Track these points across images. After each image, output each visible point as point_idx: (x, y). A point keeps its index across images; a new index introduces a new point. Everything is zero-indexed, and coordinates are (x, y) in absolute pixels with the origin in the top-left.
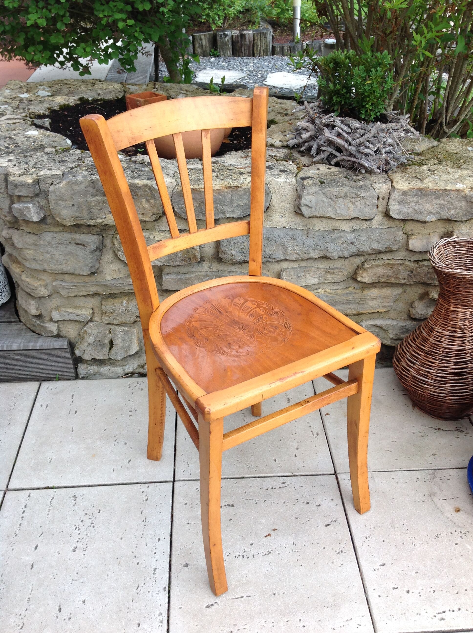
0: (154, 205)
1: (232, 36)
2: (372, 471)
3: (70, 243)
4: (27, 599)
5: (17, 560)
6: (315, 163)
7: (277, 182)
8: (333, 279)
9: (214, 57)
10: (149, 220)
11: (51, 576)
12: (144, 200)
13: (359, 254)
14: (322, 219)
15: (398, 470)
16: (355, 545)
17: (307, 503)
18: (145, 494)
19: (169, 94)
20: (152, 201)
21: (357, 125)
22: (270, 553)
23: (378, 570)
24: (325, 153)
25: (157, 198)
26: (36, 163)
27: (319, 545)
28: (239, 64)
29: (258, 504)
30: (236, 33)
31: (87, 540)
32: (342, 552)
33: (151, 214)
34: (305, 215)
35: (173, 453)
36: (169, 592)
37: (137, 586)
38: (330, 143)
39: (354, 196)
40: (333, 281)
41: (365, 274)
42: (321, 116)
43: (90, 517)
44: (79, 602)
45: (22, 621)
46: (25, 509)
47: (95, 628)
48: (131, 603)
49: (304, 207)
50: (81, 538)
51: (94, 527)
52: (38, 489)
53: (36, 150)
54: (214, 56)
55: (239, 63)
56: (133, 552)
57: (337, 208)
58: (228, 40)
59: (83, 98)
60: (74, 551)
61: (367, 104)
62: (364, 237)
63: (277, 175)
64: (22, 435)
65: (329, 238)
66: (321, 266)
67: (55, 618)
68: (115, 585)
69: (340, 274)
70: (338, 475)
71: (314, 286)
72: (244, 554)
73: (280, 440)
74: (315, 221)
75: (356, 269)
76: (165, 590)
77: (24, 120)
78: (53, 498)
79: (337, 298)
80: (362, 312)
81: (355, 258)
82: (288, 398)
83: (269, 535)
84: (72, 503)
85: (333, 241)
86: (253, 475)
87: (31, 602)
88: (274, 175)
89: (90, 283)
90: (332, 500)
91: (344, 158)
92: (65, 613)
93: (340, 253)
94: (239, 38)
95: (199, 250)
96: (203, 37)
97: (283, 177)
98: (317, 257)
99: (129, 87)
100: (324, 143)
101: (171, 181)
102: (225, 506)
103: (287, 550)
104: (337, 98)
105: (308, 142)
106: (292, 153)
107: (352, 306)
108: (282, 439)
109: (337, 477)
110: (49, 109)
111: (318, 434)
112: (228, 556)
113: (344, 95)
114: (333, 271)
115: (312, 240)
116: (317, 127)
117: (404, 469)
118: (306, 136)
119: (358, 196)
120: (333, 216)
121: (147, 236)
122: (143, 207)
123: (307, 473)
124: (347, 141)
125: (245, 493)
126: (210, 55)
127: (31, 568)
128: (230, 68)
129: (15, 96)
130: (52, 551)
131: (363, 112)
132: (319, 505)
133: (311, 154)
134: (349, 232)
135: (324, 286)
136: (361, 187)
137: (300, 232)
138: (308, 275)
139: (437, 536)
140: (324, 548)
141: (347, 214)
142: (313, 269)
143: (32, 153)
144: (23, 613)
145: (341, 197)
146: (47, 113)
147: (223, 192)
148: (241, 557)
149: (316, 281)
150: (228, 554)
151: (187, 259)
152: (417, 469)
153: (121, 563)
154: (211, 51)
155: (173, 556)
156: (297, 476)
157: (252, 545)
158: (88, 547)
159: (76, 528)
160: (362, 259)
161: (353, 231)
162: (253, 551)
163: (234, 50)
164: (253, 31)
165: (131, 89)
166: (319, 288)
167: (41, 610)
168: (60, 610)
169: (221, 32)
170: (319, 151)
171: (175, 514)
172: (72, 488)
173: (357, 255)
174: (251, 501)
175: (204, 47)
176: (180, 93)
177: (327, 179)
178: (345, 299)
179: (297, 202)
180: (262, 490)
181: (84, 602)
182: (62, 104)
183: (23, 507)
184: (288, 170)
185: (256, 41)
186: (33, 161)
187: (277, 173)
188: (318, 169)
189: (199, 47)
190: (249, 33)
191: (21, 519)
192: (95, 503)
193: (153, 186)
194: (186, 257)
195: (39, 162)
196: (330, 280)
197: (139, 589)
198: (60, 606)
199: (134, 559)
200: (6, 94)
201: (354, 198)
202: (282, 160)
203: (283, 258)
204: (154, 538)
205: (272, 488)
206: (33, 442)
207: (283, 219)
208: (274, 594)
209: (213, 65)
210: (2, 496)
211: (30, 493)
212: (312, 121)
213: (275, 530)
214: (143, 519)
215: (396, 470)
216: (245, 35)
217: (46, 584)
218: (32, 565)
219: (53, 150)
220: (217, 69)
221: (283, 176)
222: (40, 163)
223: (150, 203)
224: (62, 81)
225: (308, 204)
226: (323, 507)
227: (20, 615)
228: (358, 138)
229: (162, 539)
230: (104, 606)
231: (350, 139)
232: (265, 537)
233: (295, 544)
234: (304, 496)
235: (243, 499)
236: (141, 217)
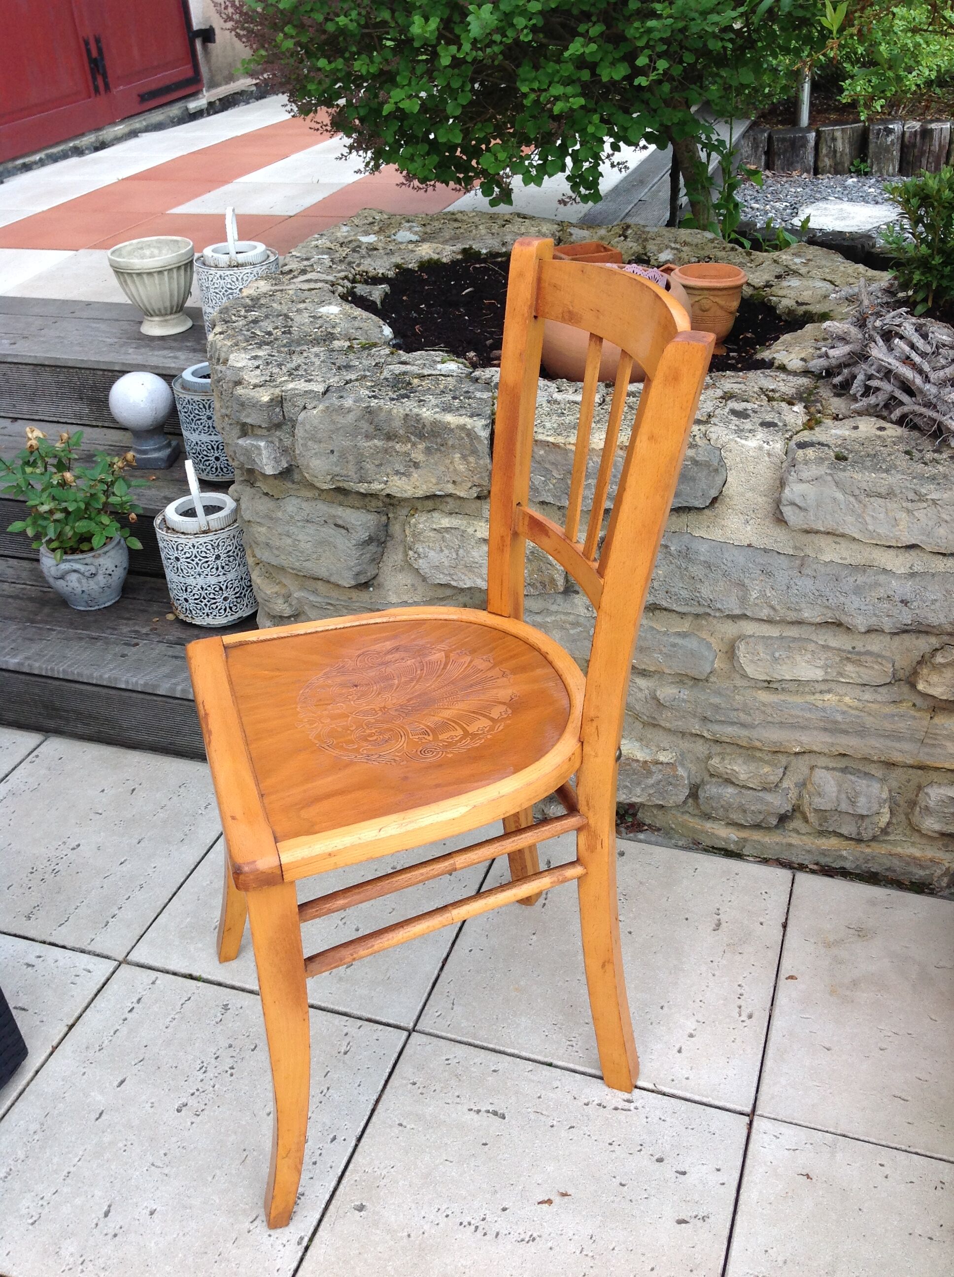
0: (476, 468)
1: (904, 133)
2: (839, 1132)
3: (325, 522)
4: (65, 1173)
5: (81, 1095)
6: (860, 413)
7: (743, 446)
8: (860, 677)
9: (857, 176)
10: (465, 496)
11: (121, 1145)
12: (458, 455)
13: (920, 630)
14: (838, 539)
15: (904, 1147)
17: (660, 1160)
18: (348, 1039)
19: (644, 248)
20: (471, 459)
21: (944, 337)
22: (534, 1239)
24: (879, 394)
25: (481, 455)
26: (299, 366)
27: (643, 1259)
29: (554, 1128)
30: (914, 127)
31: (209, 1096)
33: (470, 485)
34: (790, 523)
35: (436, 972)
36: (307, 1248)
37: (254, 1216)
38: (888, 374)
39: (911, 495)
40: (859, 681)
41: (935, 678)
42: (884, 312)
43: (234, 1054)
44: (145, 1211)
45: (40, 1211)
46: (136, 1006)
47: (148, 1269)
48: (229, 1245)
49: (789, 508)
50: (201, 1090)
51: (232, 1075)
52: (175, 974)
53: (316, 342)
54: (859, 173)
57: (868, 519)
58: (892, 140)
59: (471, 248)
60: (179, 1111)
62: (934, 592)
63: (750, 431)
64: (193, 867)
65: (849, 582)
66: (833, 643)
67: (93, 1225)
68: (217, 1201)
69: (876, 667)
70: (756, 1118)
71: (816, 685)
72: (482, 1225)
73: (662, 1008)
74: (823, 542)
75: (919, 663)
76: (299, 1243)
77: (332, 285)
78: (189, 999)
79: (869, 721)
80: (928, 763)
81: (917, 638)
82: (719, 920)
83: (549, 1202)
84: (216, 1016)
85: (858, 590)
86: (571, 1066)
87: (68, 1181)
88: (742, 431)
89: (357, 604)
90: (718, 1170)
91: (916, 407)
92: (111, 1225)
93: (873, 621)
94: (919, 137)
96: (838, 134)
97: (758, 437)
98: (818, 620)
99: (572, 231)
100: (878, 372)
102: (488, 1112)
103: (572, 1247)
104: (923, 274)
105: (847, 366)
106: (816, 388)
107: (906, 746)
108: (666, 1005)
109: (750, 1124)
110: (397, 266)
111: (750, 1017)
112: (447, 1216)
113: (937, 270)
114: (858, 658)
115: (809, 582)
116: (867, 335)
117: (919, 1151)
118: (838, 352)
119: (921, 498)
120: (857, 536)
121: (463, 528)
122: (455, 470)
123: (688, 1095)
124: (921, 372)
125: (540, 1097)
126: (850, 172)
127: (97, 1119)
128: (880, 201)
129: (353, 238)
130: (144, 1097)
132: (684, 1173)
133: (852, 392)
134: (900, 577)
135: (842, 690)
136: (933, 478)
137: (784, 562)
138: (798, 658)
140: (652, 1269)
141: (891, 535)
142: (811, 647)
143: (305, 347)
144: (48, 1195)
145: (880, 496)
146: (391, 274)
148: (473, 1228)
149: (819, 674)
150: (449, 1213)
151: (538, 585)
153: (247, 1161)
154: (852, 164)
155: (345, 1180)
156: (664, 1093)
157: (504, 1209)
158: (205, 1112)
159: (201, 1068)
160: (934, 641)
161: (913, 575)
162: (501, 1224)
163: (904, 165)
165: (574, 237)
166: (829, 691)
167: (78, 1201)
168: (106, 1214)
169: (879, 124)
170: (868, 391)
171: (384, 1097)
172: (228, 990)
173: (920, 632)
174: (543, 1118)
175: (838, 155)
176: (667, 247)
177: (857, 452)
178: (888, 726)
179: (776, 495)
180: (575, 1102)
181: (152, 1213)
182: (426, 258)
183: (135, 1000)
184: (780, 424)
186: (297, 360)
187: (751, 427)
188: (856, 428)
189: (827, 155)
190: (943, 127)
191: (121, 1022)
192: (255, 1029)
193: (476, 429)
194: (536, 579)
195: (306, 364)
196: (852, 678)
197: (256, 1223)
198: (110, 1206)
200: (339, 234)
201: (912, 501)
202: (783, 400)
203: (737, 612)
204: (325, 1133)
205: (599, 1105)
206: (205, 884)
207: (749, 528)
209: (846, 192)
210: (111, 970)
211: (157, 978)
212: (861, 323)
213: (564, 1195)
214: (322, 1088)
215: (898, 1146)
216: (932, 130)
217: (107, 1155)
218: (101, 1114)
219: (347, 344)
220: (850, 200)
221: (761, 434)
222: (305, 367)
223: (468, 463)
224: (453, 214)
225: (797, 502)
226: (691, 1179)
227: (42, 1198)
228: (943, 367)
229: (340, 1139)
230: (181, 1234)
231: (926, 367)
232: (539, 1203)
233: (594, 1238)
234: (660, 1142)
235: (529, 1110)
236: (450, 489)
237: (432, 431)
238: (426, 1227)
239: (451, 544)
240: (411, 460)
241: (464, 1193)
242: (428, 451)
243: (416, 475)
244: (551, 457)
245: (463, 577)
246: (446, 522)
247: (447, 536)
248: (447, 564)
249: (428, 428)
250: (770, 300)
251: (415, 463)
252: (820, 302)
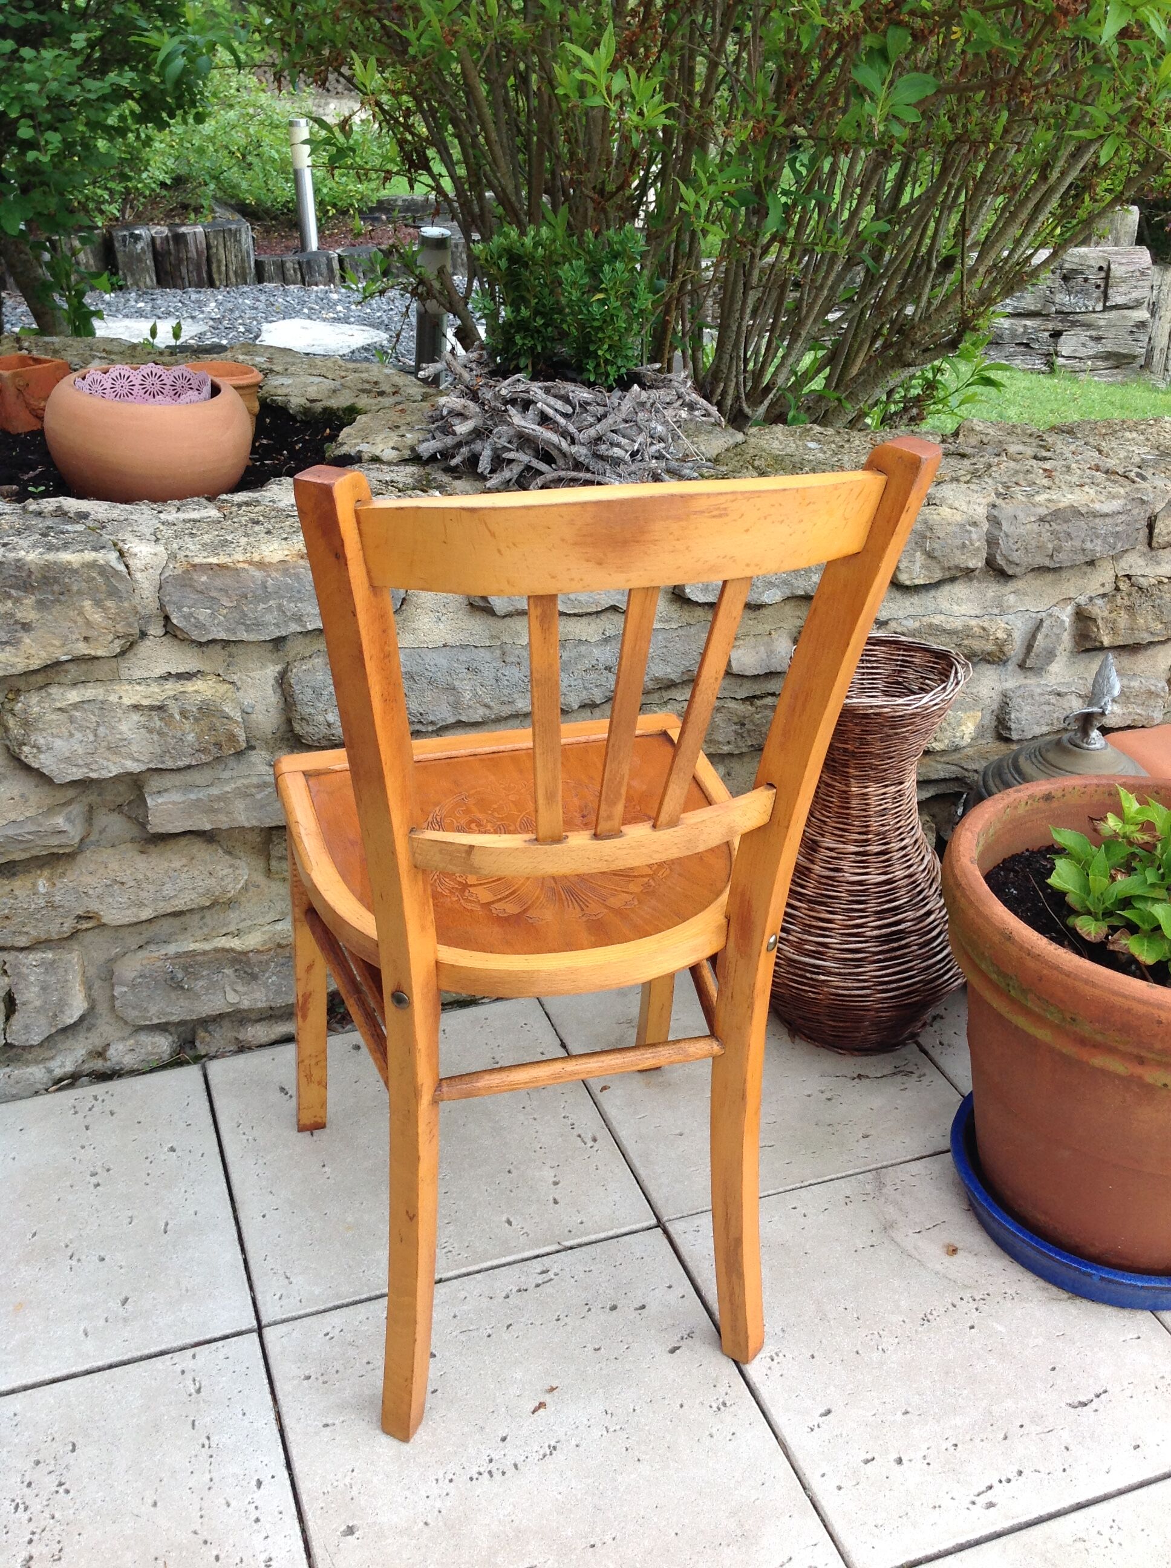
0: (117, 614)
1: (153, 239)
9: (112, 291)
10: (104, 654)
12: (87, 604)
15: (798, 1185)
16: (751, 1382)
18: (189, 1376)
20: (108, 604)
21: (585, 395)
22: (555, 1448)
23: (819, 1426)
24: (513, 466)
25: (125, 595)
27: (667, 1402)
28: (180, 305)
29: (494, 1336)
30: (162, 232)
31: (58, 1529)
32: (724, 1404)
33: (110, 637)
34: (496, 610)
35: (240, 1257)
38: (524, 440)
42: (492, 382)
43: (51, 1468)
49: (496, 596)
50: (39, 1531)
51: (67, 1492)
54: (112, 287)
55: (180, 301)
56: (195, 1533)
58: (142, 248)
61: (599, 348)
70: (667, 1224)
72: (492, 1467)
73: (509, 1172)
74: (518, 624)
83: (542, 1405)
86: (464, 1270)
90: (670, 1287)
91: (562, 473)
93: (584, 696)
94: (171, 243)
95: (240, 720)
96: (76, 243)
100: (510, 442)
101: (153, 551)
103: (596, 1432)
104: (524, 338)
105: (467, 443)
106: (429, 474)
108: (511, 1167)
109: (666, 1232)
111: (595, 1140)
112: (451, 1481)
113: (538, 332)
115: (515, 670)
116: (487, 407)
117: (812, 1182)
121: (100, 698)
122: (88, 622)
123: (593, 1237)
124: (565, 434)
125: (455, 1317)
126: (102, 287)
131: (591, 366)
132: (643, 1307)
133: (479, 471)
134: (597, 644)
137: (484, 654)
139: (925, 1319)
140: (682, 1406)
141: (591, 600)
147: (294, 568)
148: (486, 1475)
150: (451, 1476)
151: (212, 748)
152: (839, 1175)
155: (309, 1517)
156: (571, 1248)
157: (504, 1439)
158: (65, 1550)
159: (17, 1507)
161: (607, 640)
162: (512, 1453)
163: (162, 275)
164: (204, 227)
169: (121, 231)
170: (499, 462)
171: (284, 1410)
174: (474, 1333)
180: (495, 1301)
185: (214, 250)
190: (195, 230)
192: (56, 1428)
193: (111, 564)
194: (207, 742)
199: (204, 1548)
202: (414, 489)
203: (452, 720)
204: (244, 1483)
205: (519, 1291)
207: (442, 626)
208: (593, 1546)
209: (113, 309)
212: (473, 395)
213: (552, 1389)
214: (200, 1442)
215: (793, 1187)
216: (184, 235)
223: (105, 610)
226: (653, 1308)
228: (591, 426)
229: (266, 1480)
231: (572, 429)
232: (534, 1412)
233: (609, 1412)
234: (601, 1292)
235: (454, 1334)
236: (83, 649)
237: (45, 577)
238: (438, 1504)
239: (85, 724)
240: (16, 622)
241: (449, 1449)
242: (41, 605)
243: (28, 641)
244: (218, 583)
245: (105, 763)
246: (74, 696)
247: (77, 714)
248: (80, 751)
249: (37, 575)
250: (275, 401)
251: (24, 624)
252: (330, 397)
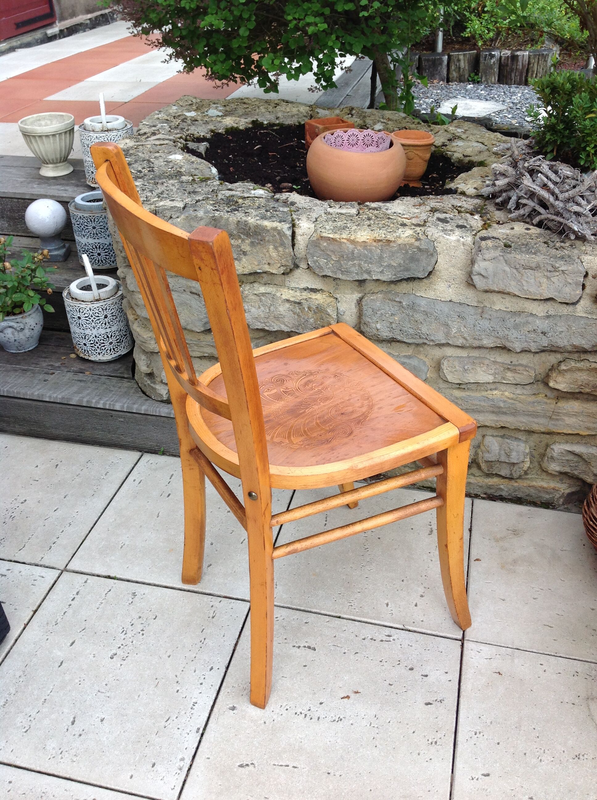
0: (283, 254)
1: (501, 57)
2: (515, 647)
3: (184, 290)
4: (43, 700)
5: (47, 652)
6: (513, 220)
7: (447, 239)
8: (515, 379)
9: (473, 84)
10: (276, 273)
11: (77, 681)
12: (271, 247)
13: (552, 350)
14: (504, 296)
15: (553, 654)
16: (457, 739)
17: (411, 669)
18: (214, 609)
19: (365, 122)
20: (280, 249)
21: (568, 172)
22: (341, 720)
23: (477, 779)
24: (526, 207)
25: (287, 246)
26: (163, 192)
27: (408, 727)
28: (503, 94)
29: (347, 654)
30: (507, 54)
31: (130, 648)
32: (436, 743)
33: (279, 265)
34: (477, 286)
36: (202, 735)
37: (167, 718)
38: (532, 195)
39: (550, 268)
40: (514, 382)
41: (560, 379)
42: (528, 158)
43: (143, 622)
44: (97, 720)
45: (29, 724)
46: (76, 596)
47: (104, 753)
48: (154, 736)
49: (477, 277)
50: (124, 645)
51: (143, 634)
52: (98, 576)
53: (171, 177)
54: (474, 82)
55: (504, 92)
56: (176, 676)
57: (524, 283)
58: (494, 62)
59: (257, 120)
60: (112, 658)
61: (588, 146)
62: (561, 327)
63: (451, 230)
64: (102, 511)
65: (510, 322)
66: (499, 359)
67: (65, 730)
68: (143, 710)
69: (525, 373)
70: (465, 642)
71: (488, 386)
72: (309, 713)
73: (403, 581)
74: (496, 298)
75: (550, 370)
76: (197, 732)
77: (174, 142)
78: (110, 590)
79: (519, 406)
80: (554, 430)
81: (549, 355)
82: (431, 529)
83: (348, 697)
84: (128, 600)
85: (516, 327)
86: (352, 617)
87: (46, 704)
88: (446, 230)
89: (204, 343)
90: (447, 673)
91: (549, 216)
92: (77, 728)
93: (525, 345)
94: (510, 60)
95: (335, 317)
96: (461, 57)
97: (456, 234)
98: (492, 345)
99: (319, 111)
100: (526, 194)
101: (308, 227)
102: (305, 647)
103: (364, 723)
104: (551, 135)
105: (505, 191)
106: (485, 205)
107: (542, 421)
108: (405, 579)
109: (463, 645)
110: (212, 131)
112: (287, 710)
113: (560, 132)
114: (514, 368)
115: (487, 322)
116: (518, 172)
117: (562, 655)
118: (501, 183)
119: (556, 269)
120: (517, 293)
121: (273, 293)
122: (270, 256)
123: (424, 631)
124: (553, 194)
125: (335, 637)
126: (469, 81)
127: (59, 666)
128: (488, 99)
129: (180, 113)
130: (88, 651)
131: (583, 156)
132: (426, 676)
133: (508, 207)
134: (541, 318)
135: (503, 387)
136: (562, 258)
137: (472, 311)
138: (479, 369)
139: (578, 757)
140: (414, 732)
141: (538, 292)
142: (486, 362)
143: (164, 180)
144: (34, 714)
145: (531, 268)
146: (208, 136)
147: (370, 246)
148: (303, 715)
149: (490, 379)
150: (288, 708)
152: (581, 659)
153: (159, 685)
154: (470, 76)
155: (221, 693)
156: (409, 631)
157: (321, 703)
158: (128, 658)
159: (122, 632)
160: (559, 357)
161: (548, 317)
162: (321, 712)
163: (501, 76)
164: (530, 52)
165: (320, 114)
166: (496, 389)
167: (53, 716)
168: (73, 723)
169: (486, 52)
170: (518, 206)
171: (240, 642)
172: (134, 584)
173: (551, 351)
174: (338, 649)
175: (462, 70)
176: (379, 121)
177: (516, 243)
178: (531, 409)
179: (469, 269)
180: (357, 638)
181: (102, 720)
182: (230, 126)
183: (75, 593)
184: (468, 226)
185: (532, 65)
186: (161, 188)
187: (451, 228)
188: (513, 229)
189: (454, 70)
190: (524, 54)
191: (67, 607)
192: (154, 607)
193: (284, 230)
194: (319, 325)
195: (167, 191)
196: (510, 380)
197: (169, 722)
198: (74, 718)
199: (175, 684)
200: (171, 111)
201: (550, 271)
202: (467, 212)
203: (444, 341)
204: (206, 666)
205: (372, 639)
206: (111, 521)
207: (450, 290)
208: (329, 773)
209: (467, 93)
210: (57, 575)
211: (88, 579)
212: (514, 165)
213: (357, 692)
214: (201, 639)
215: (549, 653)
216: (517, 56)
217: (69, 688)
218: (62, 663)
219: (191, 178)
220: (471, 98)
221: (458, 232)
222: (167, 192)
223: (278, 251)
224: (242, 99)
225: (482, 273)
226: (430, 679)
227: (30, 716)
228: (567, 191)
229: (215, 668)
230: (122, 732)
231: (557, 191)
232: (342, 698)
233: (377, 717)
234: (410, 658)
235: (330, 644)
236: (267, 268)
237: (255, 231)
238: (275, 717)
239: (265, 303)
240: (241, 250)
241: (295, 695)
242: (252, 244)
243: (244, 260)
244: (331, 247)
245: (273, 324)
246: (262, 289)
247: (263, 298)
248: (262, 316)
249: (253, 229)
250: (446, 154)
251: (244, 252)
252: (477, 155)
